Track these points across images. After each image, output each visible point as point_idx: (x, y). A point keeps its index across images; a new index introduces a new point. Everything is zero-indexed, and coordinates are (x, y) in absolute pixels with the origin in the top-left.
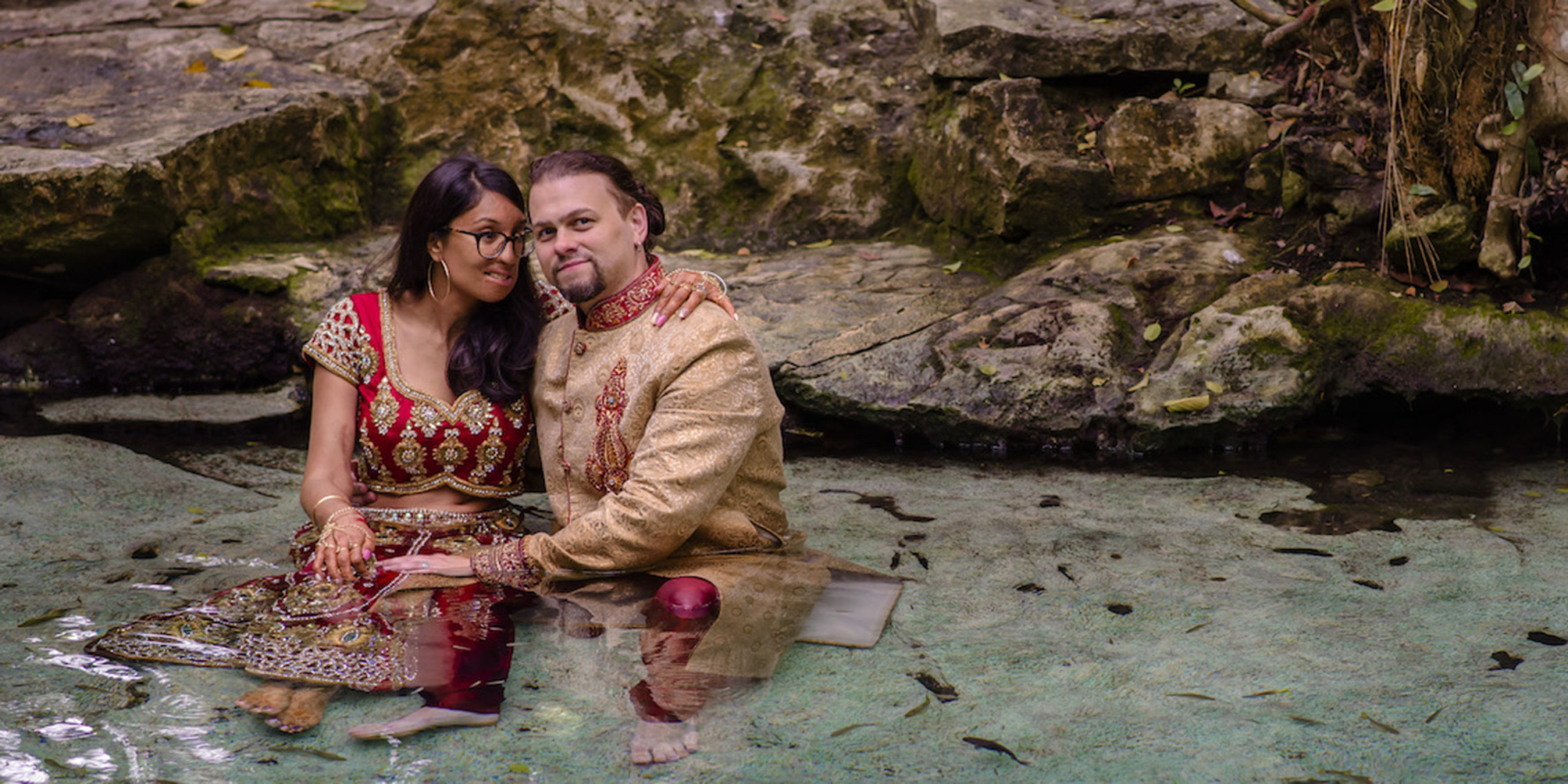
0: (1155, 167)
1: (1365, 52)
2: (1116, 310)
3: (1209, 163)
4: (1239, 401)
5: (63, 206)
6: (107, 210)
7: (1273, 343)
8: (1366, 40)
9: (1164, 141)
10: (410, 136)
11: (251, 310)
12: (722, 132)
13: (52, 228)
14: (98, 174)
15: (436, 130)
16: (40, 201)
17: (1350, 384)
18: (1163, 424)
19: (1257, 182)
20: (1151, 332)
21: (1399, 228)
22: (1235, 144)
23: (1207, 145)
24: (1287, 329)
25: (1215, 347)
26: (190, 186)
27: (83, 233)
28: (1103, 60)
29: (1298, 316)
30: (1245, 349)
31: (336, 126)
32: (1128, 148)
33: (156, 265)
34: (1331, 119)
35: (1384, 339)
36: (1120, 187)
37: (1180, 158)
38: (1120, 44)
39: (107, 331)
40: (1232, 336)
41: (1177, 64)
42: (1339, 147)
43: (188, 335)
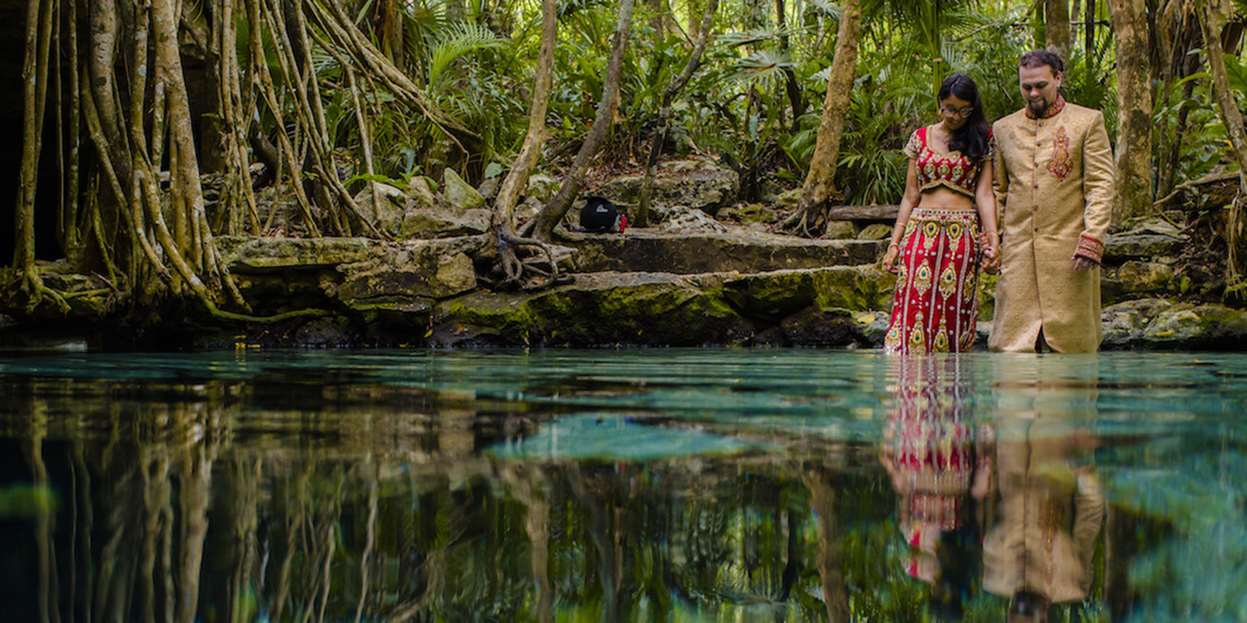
0: (1137, 282)
1: (1215, 233)
2: (1132, 314)
3: (1154, 282)
4: (1180, 335)
5: (781, 286)
6: (795, 287)
7: (1189, 320)
8: (1215, 229)
9: (1139, 274)
10: (880, 290)
11: (840, 320)
12: (983, 287)
13: (778, 293)
14: (793, 275)
15: (889, 288)
16: (775, 284)
17: (1216, 334)
18: (1156, 340)
19: (1171, 287)
20: (1145, 320)
21: (1229, 288)
22: (1163, 276)
23: (1153, 275)
24: (1194, 315)
25: (1169, 321)
26: (820, 284)
27: (787, 295)
28: (1116, 251)
29: (1199, 314)
30: (1179, 321)
31: (860, 278)
32: (1127, 276)
33: (809, 308)
34: (1201, 258)
35: (1227, 320)
36: (1125, 287)
37: (1145, 279)
38: (1122, 247)
39: (794, 328)
40: (1175, 318)
41: (1141, 253)
42: (1204, 268)
43: (820, 329)
